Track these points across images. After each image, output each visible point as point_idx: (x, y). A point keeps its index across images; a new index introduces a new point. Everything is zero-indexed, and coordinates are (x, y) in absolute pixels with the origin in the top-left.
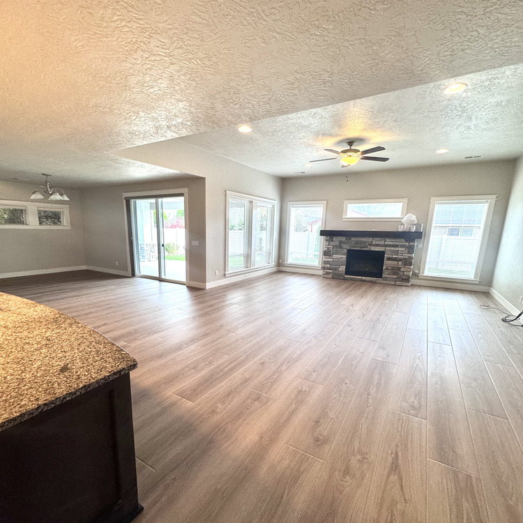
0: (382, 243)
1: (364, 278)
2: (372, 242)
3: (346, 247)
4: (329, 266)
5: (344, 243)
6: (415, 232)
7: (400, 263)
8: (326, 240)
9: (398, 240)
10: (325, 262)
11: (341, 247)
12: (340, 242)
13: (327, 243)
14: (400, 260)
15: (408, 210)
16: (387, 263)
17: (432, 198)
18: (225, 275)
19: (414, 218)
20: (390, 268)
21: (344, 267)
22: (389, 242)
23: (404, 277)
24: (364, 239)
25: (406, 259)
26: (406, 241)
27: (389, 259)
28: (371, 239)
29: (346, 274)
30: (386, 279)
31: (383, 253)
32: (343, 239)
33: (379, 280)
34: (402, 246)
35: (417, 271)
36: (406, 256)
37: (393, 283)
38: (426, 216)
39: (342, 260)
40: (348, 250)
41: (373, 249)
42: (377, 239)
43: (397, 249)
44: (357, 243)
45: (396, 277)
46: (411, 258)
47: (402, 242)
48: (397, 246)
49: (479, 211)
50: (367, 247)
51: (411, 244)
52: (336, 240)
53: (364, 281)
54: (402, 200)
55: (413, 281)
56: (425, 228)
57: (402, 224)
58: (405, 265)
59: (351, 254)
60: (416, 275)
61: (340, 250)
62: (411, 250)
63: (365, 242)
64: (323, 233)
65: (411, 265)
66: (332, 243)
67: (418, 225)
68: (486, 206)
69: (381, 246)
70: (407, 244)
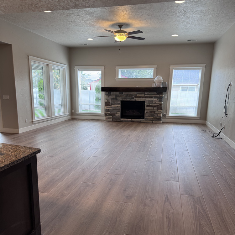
0: (143, 95)
1: (133, 120)
2: (136, 95)
3: (120, 99)
4: (109, 113)
5: (118, 96)
6: (162, 88)
7: (155, 108)
8: (106, 95)
9: (153, 93)
10: (107, 110)
11: (116, 99)
12: (116, 96)
13: (107, 96)
14: (155, 106)
15: (157, 73)
16: (147, 109)
17: (171, 66)
18: (33, 122)
19: (161, 78)
20: (149, 112)
21: (120, 113)
22: (147, 95)
23: (158, 118)
24: (132, 93)
25: (158, 105)
26: (158, 94)
27: (148, 106)
28: (135, 93)
29: (121, 118)
30: (147, 119)
31: (144, 102)
32: (118, 93)
33: (142, 120)
34: (155, 97)
35: (165, 114)
36: (158, 103)
37: (151, 122)
38: (168, 77)
39: (117, 108)
40: (121, 101)
41: (138, 99)
42: (139, 93)
43: (152, 99)
44: (127, 96)
45: (153, 117)
46: (161, 105)
47: (155, 94)
48: (152, 97)
49: (197, 74)
50: (133, 99)
51: (161, 95)
52: (113, 94)
53: (133, 122)
54: (153, 66)
55: (163, 120)
56: (168, 85)
57: (154, 83)
58: (158, 109)
59: (123, 103)
60: (164, 116)
61: (116, 101)
62: (160, 99)
63: (132, 95)
64: (103, 89)
65: (161, 109)
66: (110, 97)
67: (164, 83)
68: (200, 71)
69: (143, 98)
70: (158, 95)
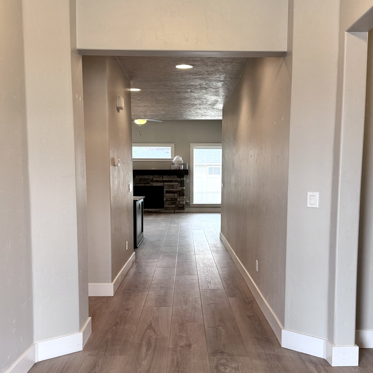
0: (161, 179)
1: (150, 210)
2: (152, 179)
6: (183, 170)
7: (176, 195)
9: (172, 177)
14: (176, 192)
15: (175, 153)
16: (166, 196)
17: (191, 145)
19: (181, 159)
20: (169, 199)
22: (166, 178)
23: (180, 206)
24: (146, 177)
25: (180, 191)
26: (178, 177)
27: (168, 192)
28: (152, 177)
30: (167, 208)
31: (162, 187)
33: (162, 210)
34: (176, 181)
35: (188, 201)
36: (179, 189)
37: (173, 211)
38: (189, 158)
41: (155, 184)
42: (156, 176)
43: (172, 184)
44: (141, 180)
45: (174, 206)
46: (183, 190)
47: (175, 178)
48: (171, 181)
50: (149, 183)
51: (182, 179)
53: (151, 212)
54: (169, 144)
55: (186, 209)
56: (189, 167)
57: (173, 164)
58: (180, 196)
60: (188, 204)
62: (182, 183)
63: (147, 179)
65: (184, 196)
67: (184, 165)
69: (161, 182)
70: (179, 179)
